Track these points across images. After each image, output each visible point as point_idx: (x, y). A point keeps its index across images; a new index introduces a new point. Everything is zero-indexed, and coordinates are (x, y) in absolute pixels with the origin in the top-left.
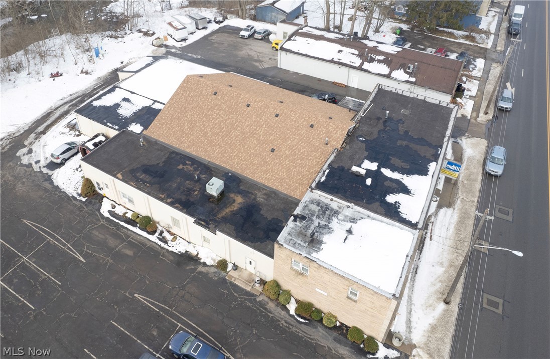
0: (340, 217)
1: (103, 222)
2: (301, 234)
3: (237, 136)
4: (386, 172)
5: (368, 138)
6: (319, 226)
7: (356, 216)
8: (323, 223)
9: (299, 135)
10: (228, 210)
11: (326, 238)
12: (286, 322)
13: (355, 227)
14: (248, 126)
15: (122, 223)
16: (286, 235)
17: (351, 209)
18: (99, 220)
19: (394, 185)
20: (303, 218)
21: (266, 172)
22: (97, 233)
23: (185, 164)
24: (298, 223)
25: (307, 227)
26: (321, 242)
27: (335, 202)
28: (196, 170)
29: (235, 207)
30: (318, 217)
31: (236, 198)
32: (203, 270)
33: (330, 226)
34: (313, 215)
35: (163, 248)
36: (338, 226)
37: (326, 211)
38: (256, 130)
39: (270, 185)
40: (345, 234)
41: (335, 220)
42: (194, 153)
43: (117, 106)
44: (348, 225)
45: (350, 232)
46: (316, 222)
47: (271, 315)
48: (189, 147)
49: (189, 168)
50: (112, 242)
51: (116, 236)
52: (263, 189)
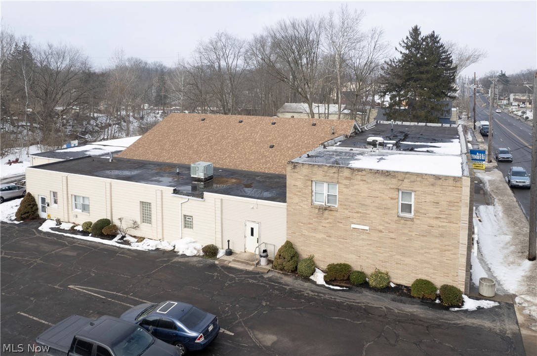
3: (228, 143)
9: (301, 132)
12: (313, 291)
14: (241, 134)
35: (122, 248)
38: (250, 135)
47: (288, 288)
50: (47, 248)
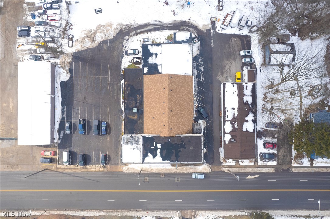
0: (137, 145)
1: (119, 84)
2: (128, 139)
3: (153, 105)
4: (159, 151)
5: (171, 142)
6: (132, 142)
7: (139, 149)
8: (133, 142)
9: (160, 123)
10: (131, 117)
11: (129, 145)
13: (136, 150)
14: (157, 106)
15: (121, 90)
16: (126, 136)
17: (140, 147)
18: (119, 83)
19: (155, 154)
20: (132, 137)
21: (147, 119)
22: (115, 86)
23: (139, 96)
24: (130, 137)
25: (130, 140)
26: (128, 144)
27: (141, 143)
28: (139, 100)
29: (133, 118)
30: (134, 141)
31: (136, 116)
32: (121, 117)
33: (133, 144)
34: (134, 139)
35: (121, 104)
36: (134, 146)
37: (137, 142)
38: (157, 109)
39: (144, 122)
40: (133, 148)
41: (136, 145)
42: (144, 95)
43: (152, 54)
44: (135, 148)
45: (134, 149)
46: (133, 141)
48: (145, 93)
49: (139, 98)
50: (116, 92)
51: (118, 92)
52: (143, 121)
